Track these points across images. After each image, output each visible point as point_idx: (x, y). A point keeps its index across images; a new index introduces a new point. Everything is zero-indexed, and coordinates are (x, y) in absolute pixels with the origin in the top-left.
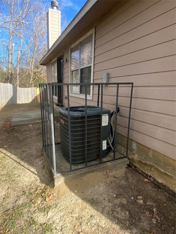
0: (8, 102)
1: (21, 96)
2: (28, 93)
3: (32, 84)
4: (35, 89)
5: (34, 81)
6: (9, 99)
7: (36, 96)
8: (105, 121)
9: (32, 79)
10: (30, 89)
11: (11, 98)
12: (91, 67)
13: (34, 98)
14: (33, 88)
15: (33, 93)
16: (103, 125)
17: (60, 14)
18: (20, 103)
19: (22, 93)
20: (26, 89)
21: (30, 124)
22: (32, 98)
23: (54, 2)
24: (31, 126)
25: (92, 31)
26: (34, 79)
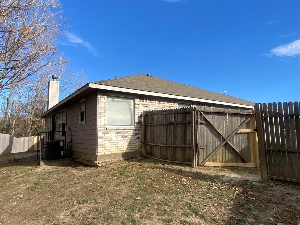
0: (4, 151)
1: (16, 146)
2: (24, 142)
3: (29, 133)
4: (33, 138)
5: (31, 130)
6: (6, 148)
7: (33, 145)
8: (62, 144)
9: (30, 128)
10: (26, 138)
11: (7, 148)
12: (65, 123)
13: (30, 147)
14: (30, 137)
15: (30, 142)
16: (61, 145)
17: (59, 84)
18: (15, 153)
19: (18, 143)
20: (23, 138)
21: (29, 158)
22: (29, 147)
23: (54, 76)
24: (29, 159)
25: (65, 109)
26: (32, 128)
